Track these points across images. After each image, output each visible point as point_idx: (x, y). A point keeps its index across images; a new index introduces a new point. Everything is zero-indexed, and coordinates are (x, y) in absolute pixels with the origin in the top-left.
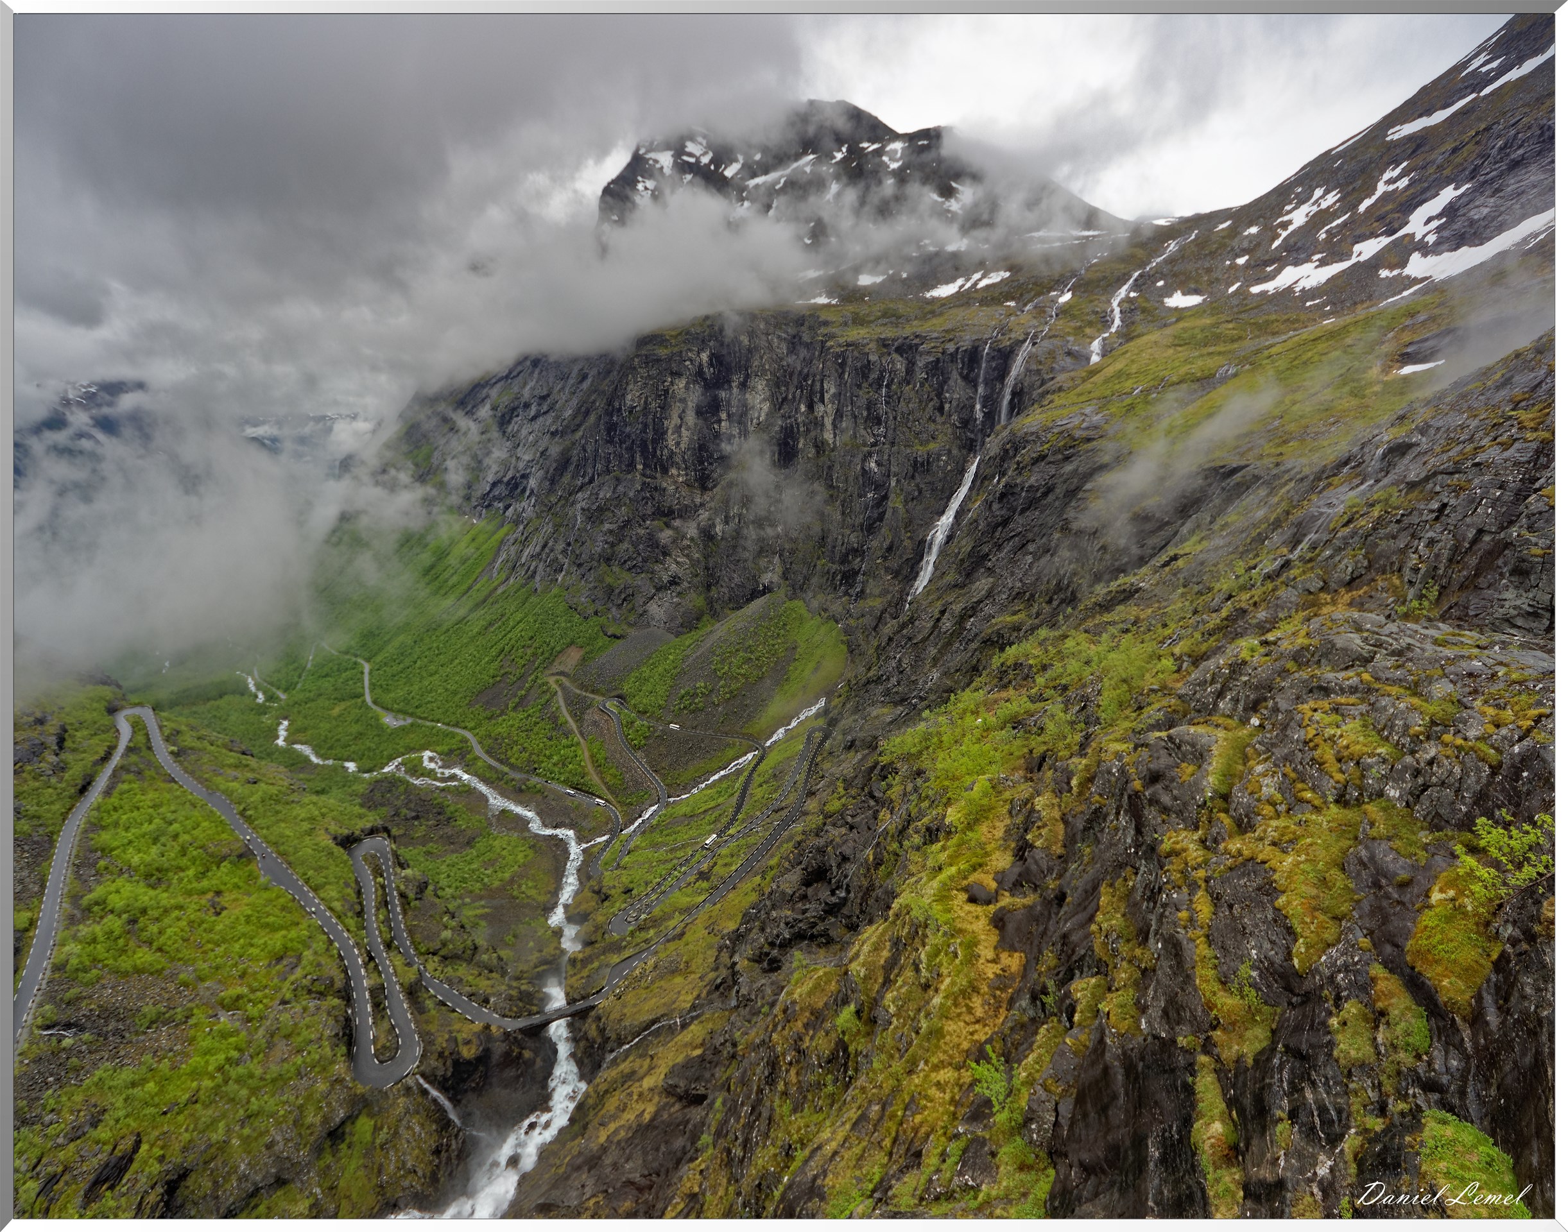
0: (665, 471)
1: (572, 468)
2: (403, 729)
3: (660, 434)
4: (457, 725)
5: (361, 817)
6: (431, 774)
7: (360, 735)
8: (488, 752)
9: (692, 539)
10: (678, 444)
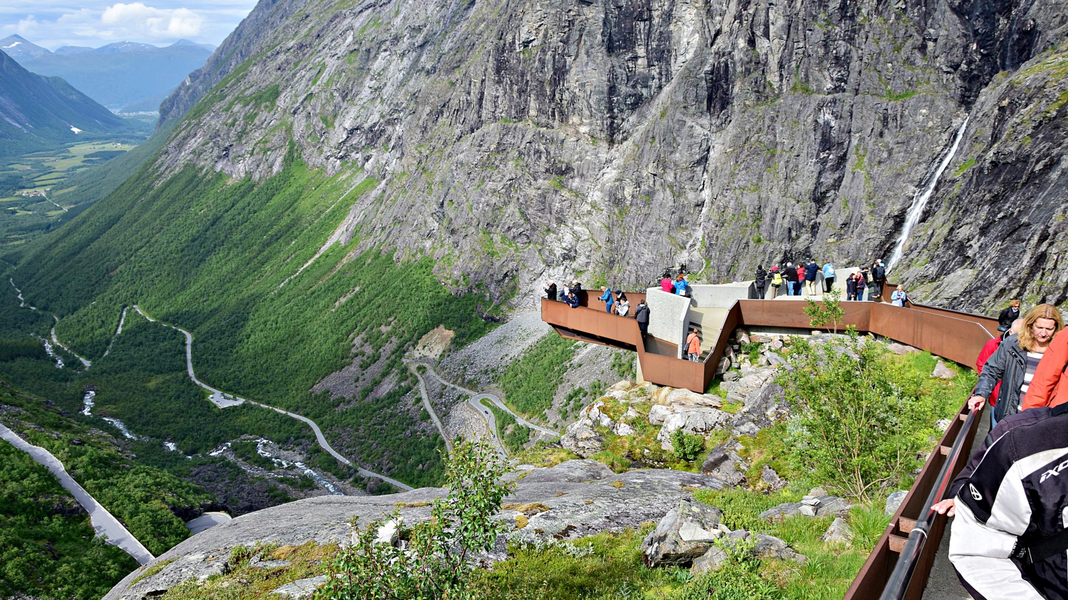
0: (564, 118)
1: (449, 113)
2: (233, 409)
3: (560, 73)
7: (181, 413)
8: (333, 443)
9: (594, 205)
10: (583, 85)
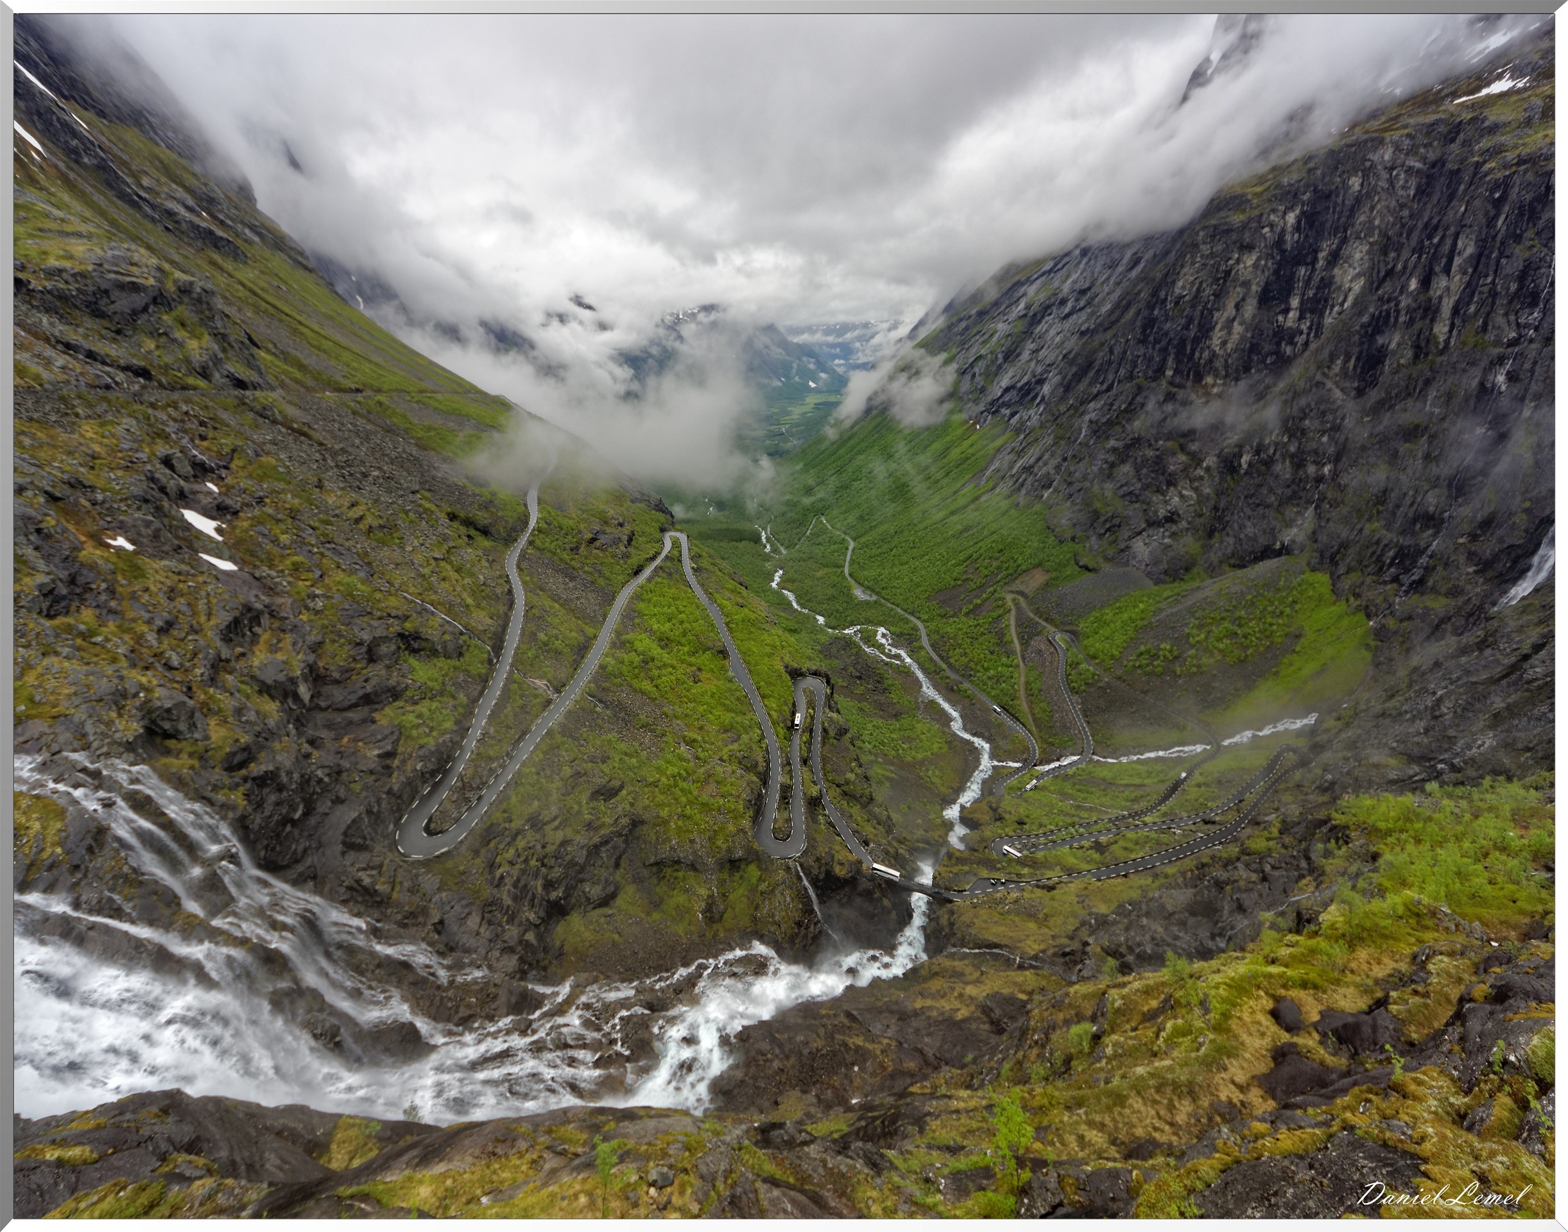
0: (1198, 379)
1: (1091, 374)
2: (867, 603)
4: (912, 614)
5: (810, 659)
6: (880, 647)
7: (833, 598)
8: (932, 646)
9: (1208, 469)
10: (1224, 343)
